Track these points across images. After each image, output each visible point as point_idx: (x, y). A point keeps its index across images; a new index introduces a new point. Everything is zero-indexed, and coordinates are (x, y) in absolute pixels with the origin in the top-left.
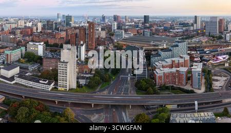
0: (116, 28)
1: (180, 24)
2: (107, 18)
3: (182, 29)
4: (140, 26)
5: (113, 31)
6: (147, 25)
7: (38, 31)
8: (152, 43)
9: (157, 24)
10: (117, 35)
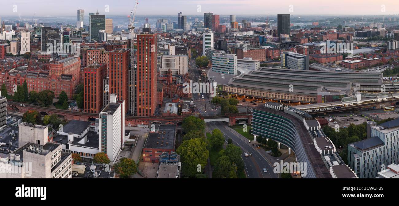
0: (212, 46)
1: (359, 35)
2: (189, 20)
3: (370, 46)
4: (269, 41)
5: (204, 54)
6: (287, 37)
7: (22, 52)
8: (321, 92)
9: (307, 36)
10: (218, 68)
